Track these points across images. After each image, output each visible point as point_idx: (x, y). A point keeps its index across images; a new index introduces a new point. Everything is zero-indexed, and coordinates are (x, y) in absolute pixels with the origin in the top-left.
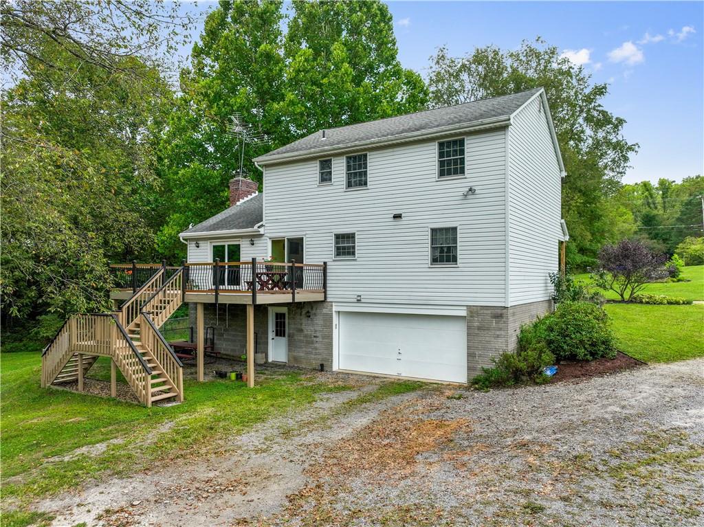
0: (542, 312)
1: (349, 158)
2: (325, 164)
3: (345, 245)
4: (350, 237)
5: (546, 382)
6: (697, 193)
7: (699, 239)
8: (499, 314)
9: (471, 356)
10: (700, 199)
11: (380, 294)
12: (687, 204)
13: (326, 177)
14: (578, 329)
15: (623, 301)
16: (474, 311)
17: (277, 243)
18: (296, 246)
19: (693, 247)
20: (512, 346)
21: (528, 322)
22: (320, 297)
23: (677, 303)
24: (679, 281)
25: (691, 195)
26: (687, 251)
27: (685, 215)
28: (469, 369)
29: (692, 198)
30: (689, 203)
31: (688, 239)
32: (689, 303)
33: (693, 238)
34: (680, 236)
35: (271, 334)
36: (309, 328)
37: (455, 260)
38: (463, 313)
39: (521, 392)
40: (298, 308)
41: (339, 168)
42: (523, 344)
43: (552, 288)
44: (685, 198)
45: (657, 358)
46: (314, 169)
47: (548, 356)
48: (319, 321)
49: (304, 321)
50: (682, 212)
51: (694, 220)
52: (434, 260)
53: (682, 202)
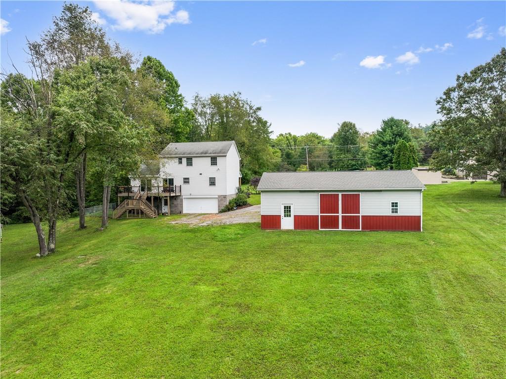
0: (235, 197)
1: (187, 159)
2: (180, 159)
3: (186, 181)
4: (188, 179)
5: (235, 210)
7: (305, 166)
8: (225, 197)
9: (219, 206)
11: (196, 193)
13: (181, 163)
14: (241, 199)
15: (257, 194)
16: (219, 196)
17: (165, 180)
18: (171, 181)
20: (228, 203)
21: (231, 199)
22: (180, 194)
28: (219, 209)
35: (163, 205)
36: (175, 202)
37: (215, 185)
38: (217, 197)
39: (229, 212)
40: (172, 198)
41: (184, 161)
42: (230, 203)
43: (237, 191)
45: (255, 205)
46: (177, 160)
47: (235, 205)
48: (179, 201)
49: (174, 201)
52: (210, 185)
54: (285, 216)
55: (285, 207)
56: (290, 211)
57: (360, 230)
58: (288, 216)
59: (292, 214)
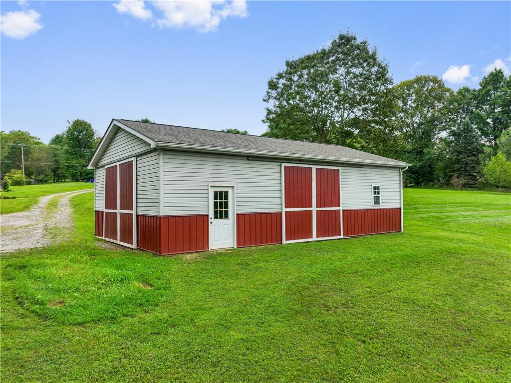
6: (19, 142)
7: (20, 171)
10: (21, 146)
12: (12, 148)
19: (16, 175)
23: (9, 198)
24: (8, 191)
25: (14, 142)
26: (12, 178)
27: (11, 155)
29: (15, 144)
30: (13, 147)
31: (13, 171)
32: (14, 198)
33: (16, 170)
34: (8, 168)
44: (11, 144)
50: (9, 153)
51: (16, 158)
53: (9, 146)
54: (216, 217)
55: (216, 193)
56: (226, 204)
57: (342, 237)
58: (221, 217)
59: (232, 211)
